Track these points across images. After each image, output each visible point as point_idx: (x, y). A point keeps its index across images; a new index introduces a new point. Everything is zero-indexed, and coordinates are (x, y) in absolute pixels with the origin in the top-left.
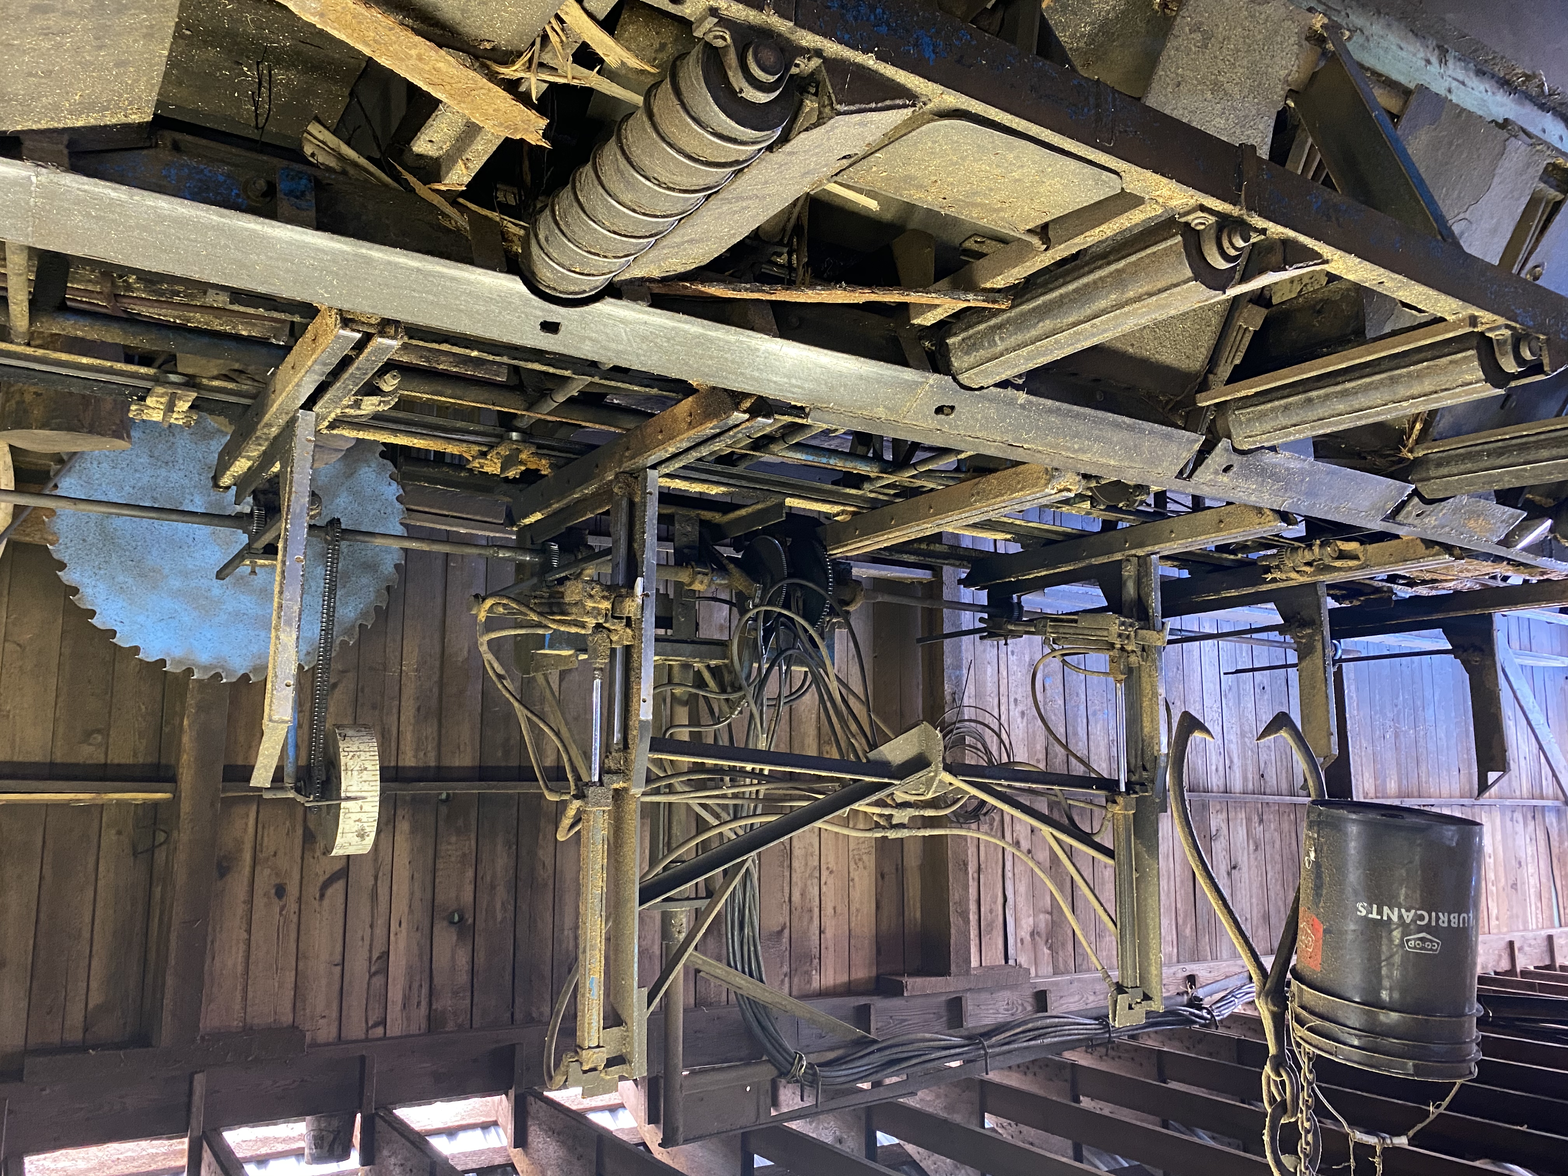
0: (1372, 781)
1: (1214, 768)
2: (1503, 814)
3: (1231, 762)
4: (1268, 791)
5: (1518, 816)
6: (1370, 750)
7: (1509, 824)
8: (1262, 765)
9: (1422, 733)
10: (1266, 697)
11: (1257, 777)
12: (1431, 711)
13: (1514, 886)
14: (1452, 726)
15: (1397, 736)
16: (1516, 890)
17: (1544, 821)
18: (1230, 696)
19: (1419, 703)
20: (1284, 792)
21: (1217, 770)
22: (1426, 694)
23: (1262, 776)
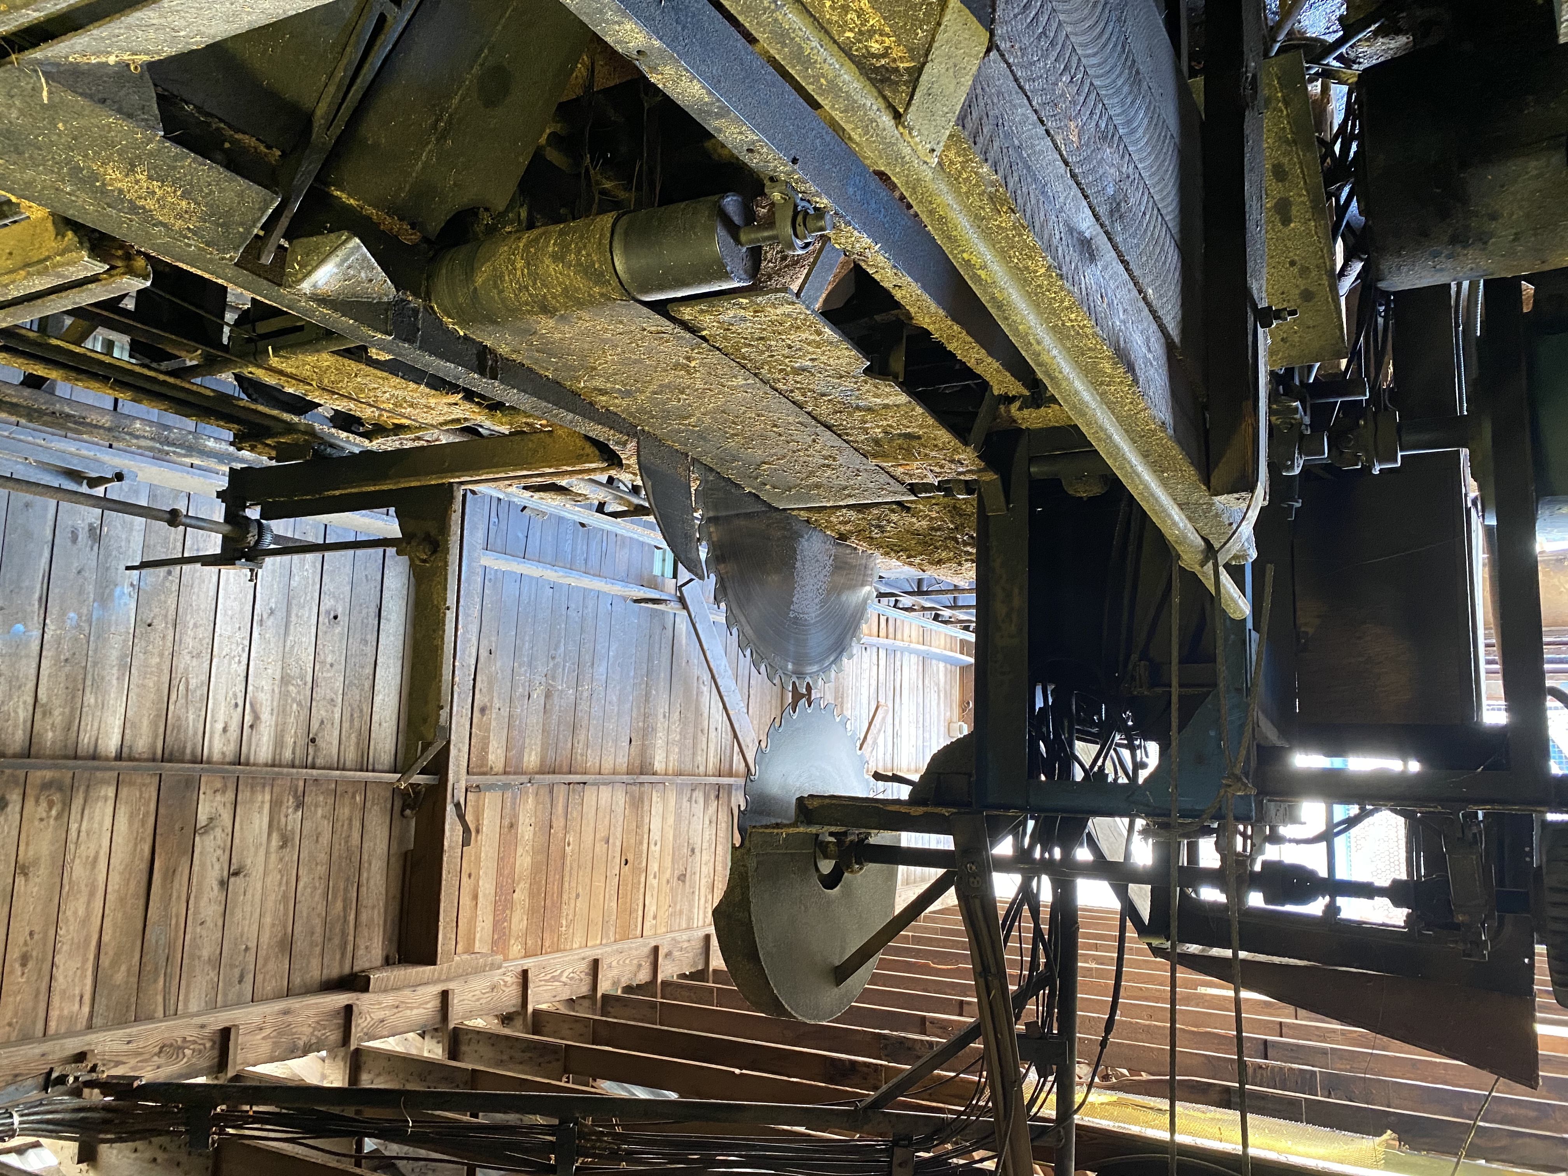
0: (501, 752)
1: (220, 726)
2: (680, 793)
3: (256, 717)
4: (319, 762)
5: (699, 795)
6: (505, 712)
7: (686, 804)
8: (315, 725)
9: (586, 694)
10: (338, 630)
11: (302, 742)
12: (602, 669)
13: (682, 878)
14: (629, 688)
15: (548, 695)
16: (684, 881)
17: (729, 801)
18: (270, 622)
19: (587, 658)
20: (348, 764)
21: (225, 730)
22: (598, 647)
23: (313, 741)
